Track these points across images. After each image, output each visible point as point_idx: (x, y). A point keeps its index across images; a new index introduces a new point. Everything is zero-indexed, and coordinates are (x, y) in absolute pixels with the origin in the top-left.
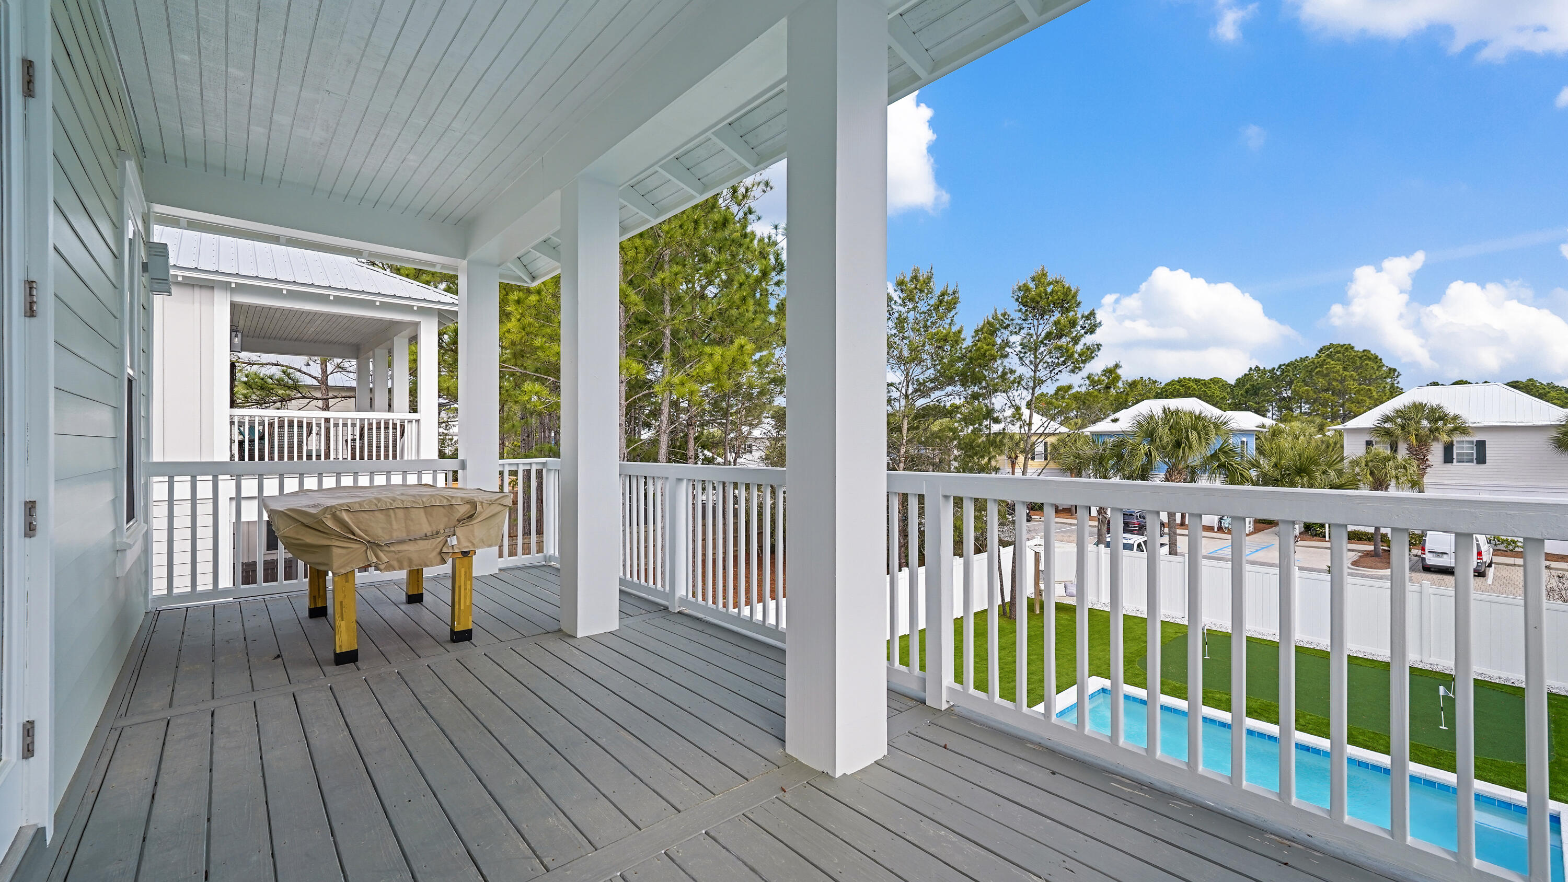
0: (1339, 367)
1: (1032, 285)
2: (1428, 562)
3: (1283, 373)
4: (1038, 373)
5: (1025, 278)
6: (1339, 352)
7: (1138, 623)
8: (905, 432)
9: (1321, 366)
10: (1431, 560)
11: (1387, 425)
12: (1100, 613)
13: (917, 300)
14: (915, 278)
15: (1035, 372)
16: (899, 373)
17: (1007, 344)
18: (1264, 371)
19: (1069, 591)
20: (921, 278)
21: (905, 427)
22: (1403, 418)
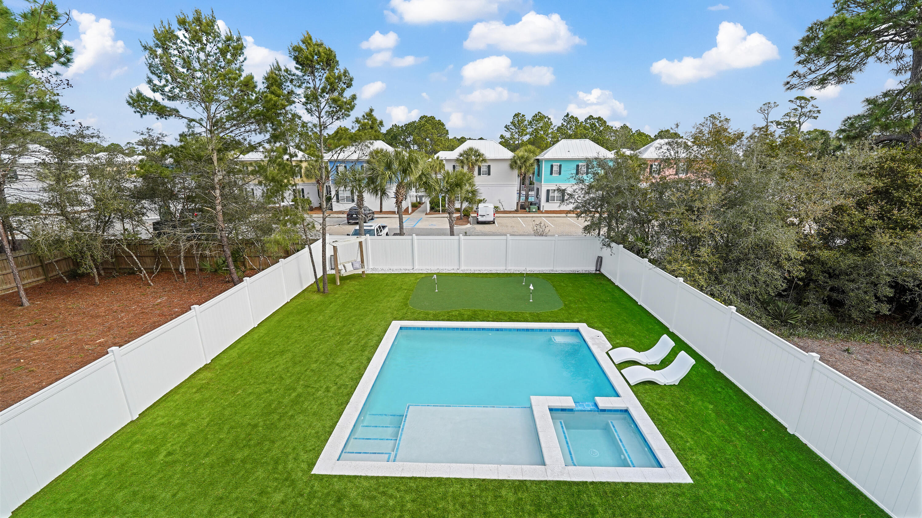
0: (430, 128)
1: (303, 47)
2: (479, 220)
3: (406, 128)
4: (322, 120)
5: (297, 41)
6: (429, 120)
7: (395, 278)
8: (216, 163)
9: (424, 126)
10: (480, 219)
11: (461, 158)
12: (372, 276)
13: (205, 42)
14: (198, 20)
15: (319, 118)
16: (200, 109)
17: (291, 93)
18: (399, 127)
19: (355, 266)
20: (204, 21)
21: (215, 158)
22: (467, 154)
